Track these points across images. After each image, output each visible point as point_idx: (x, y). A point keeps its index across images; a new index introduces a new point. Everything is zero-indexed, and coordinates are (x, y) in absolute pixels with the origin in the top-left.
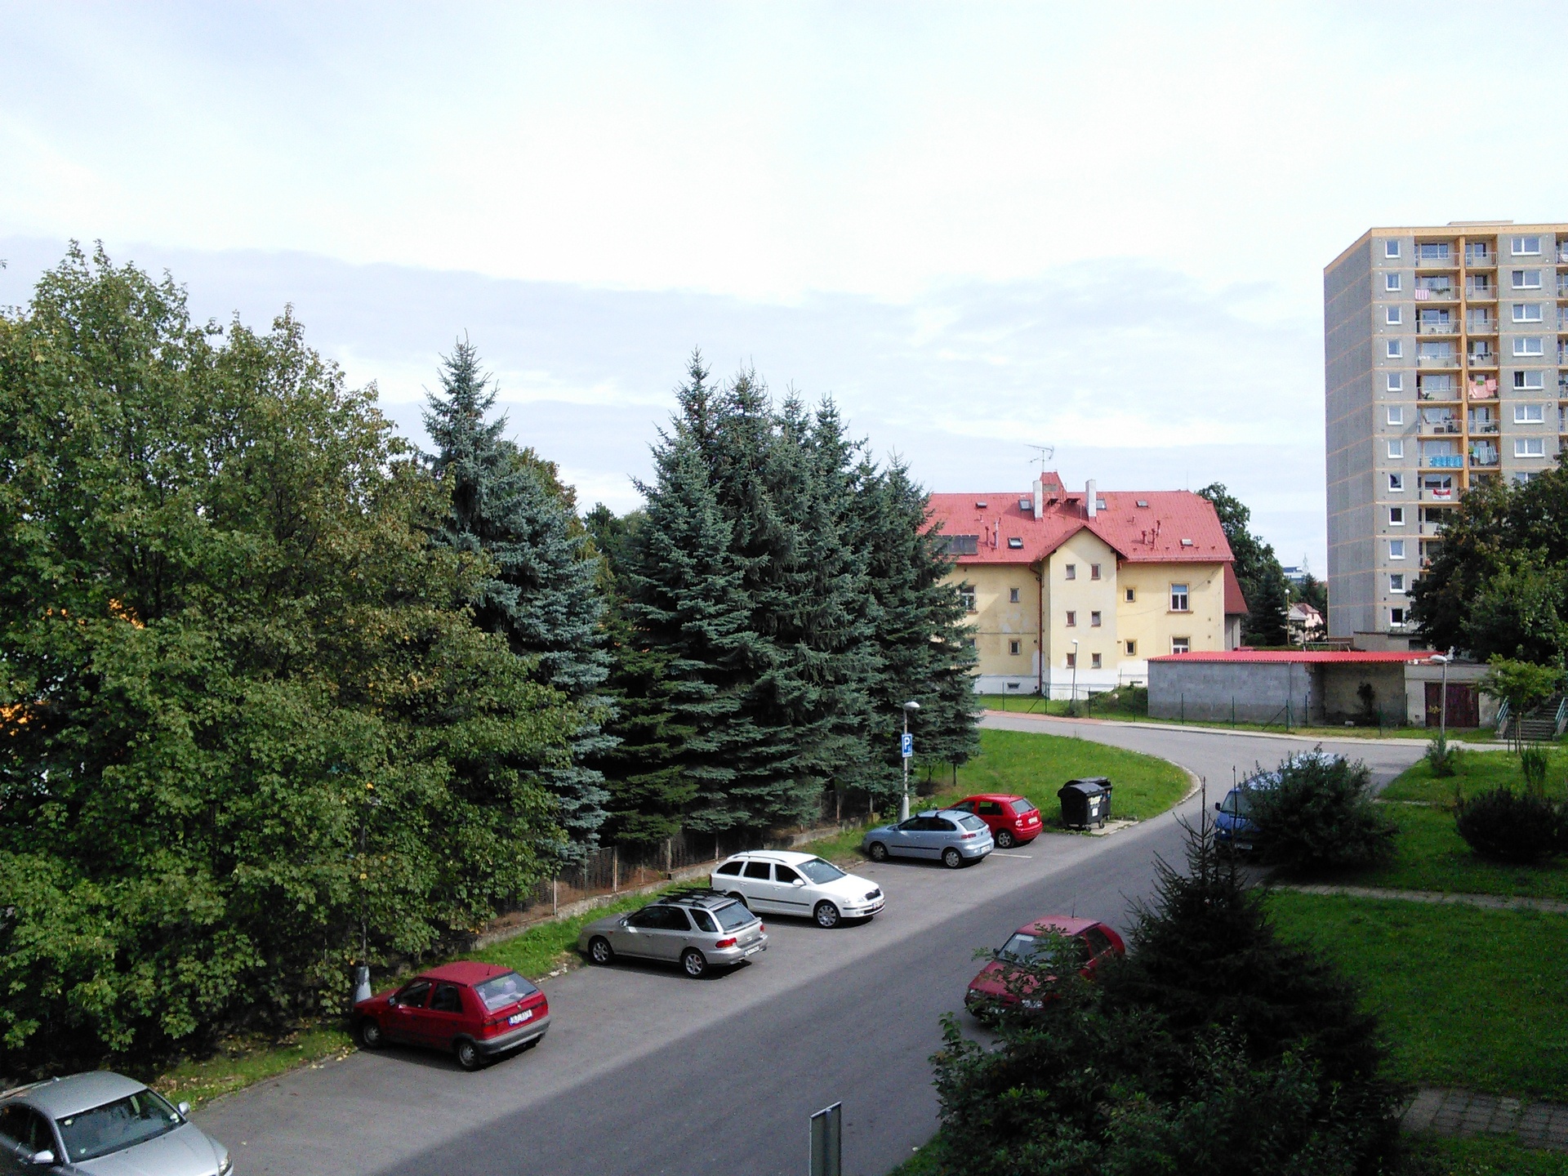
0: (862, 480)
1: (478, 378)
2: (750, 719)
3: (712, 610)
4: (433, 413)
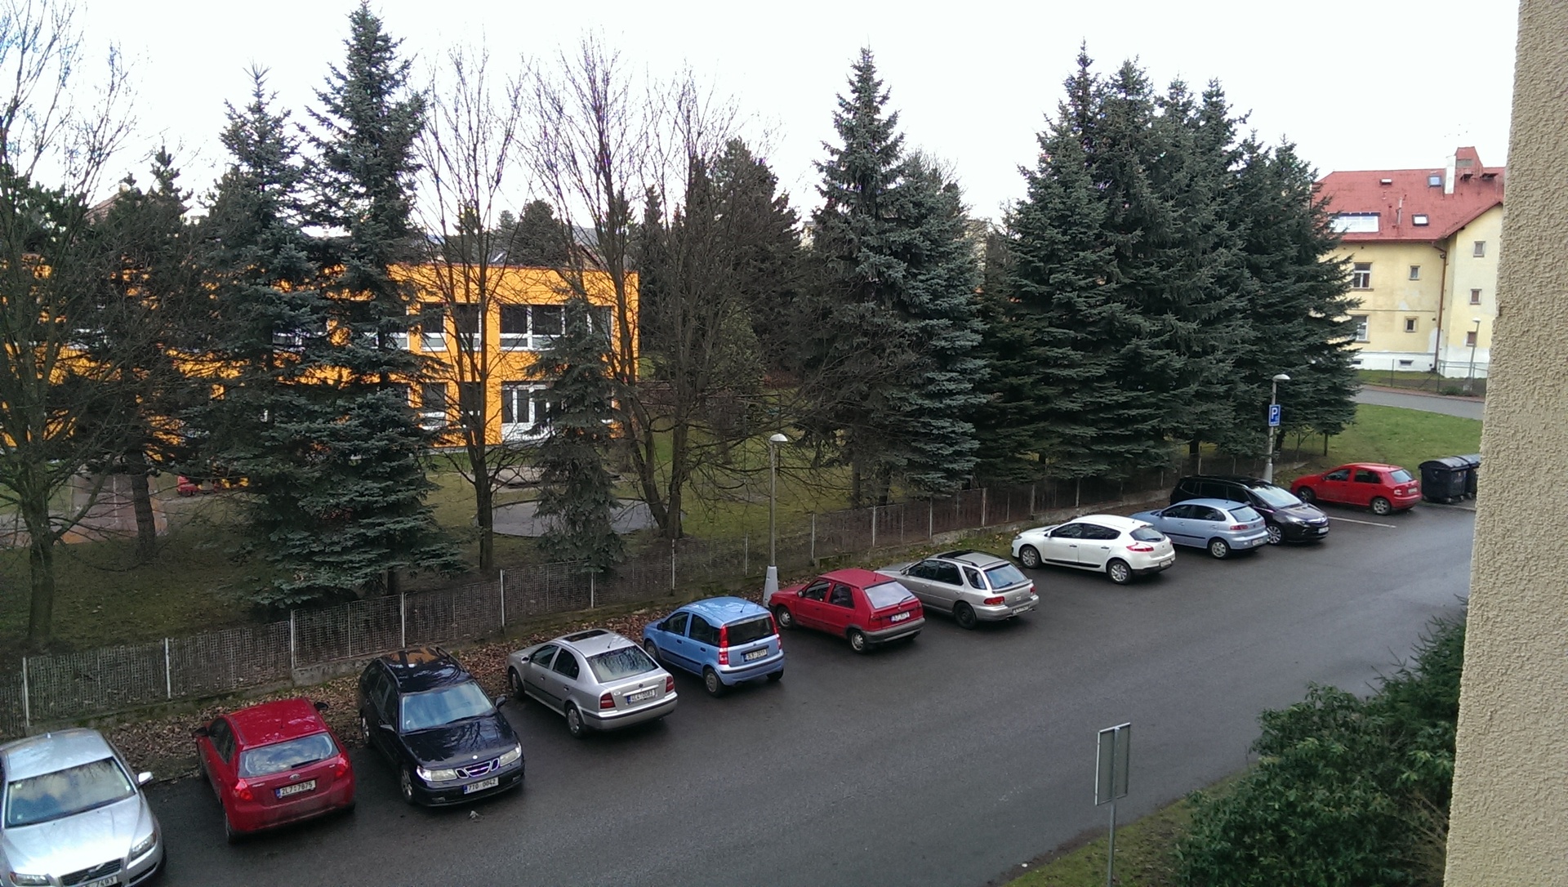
0: (1245, 157)
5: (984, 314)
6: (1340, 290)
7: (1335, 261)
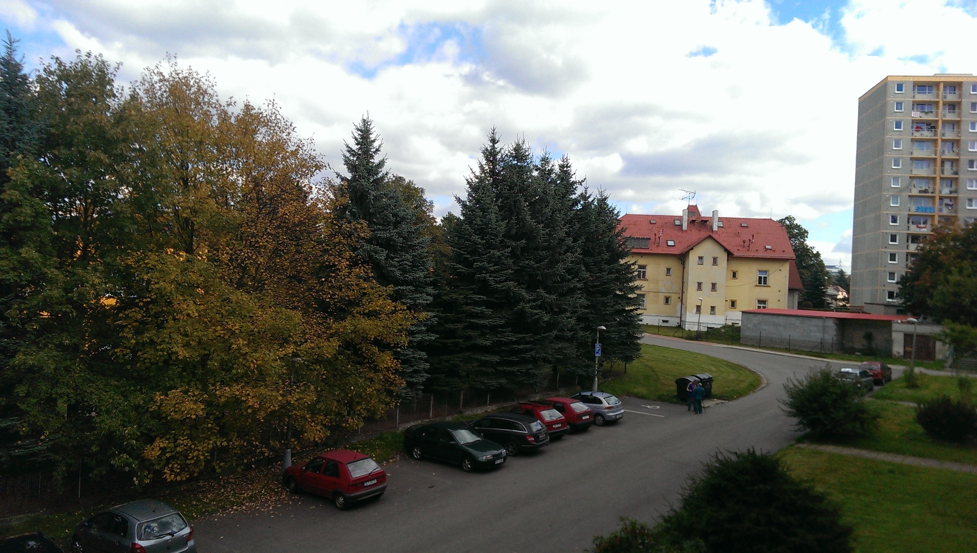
0: (581, 202)
1: (372, 137)
2: (510, 329)
3: (492, 269)
4: (348, 155)
5: (434, 284)
6: (632, 280)
7: (629, 263)
